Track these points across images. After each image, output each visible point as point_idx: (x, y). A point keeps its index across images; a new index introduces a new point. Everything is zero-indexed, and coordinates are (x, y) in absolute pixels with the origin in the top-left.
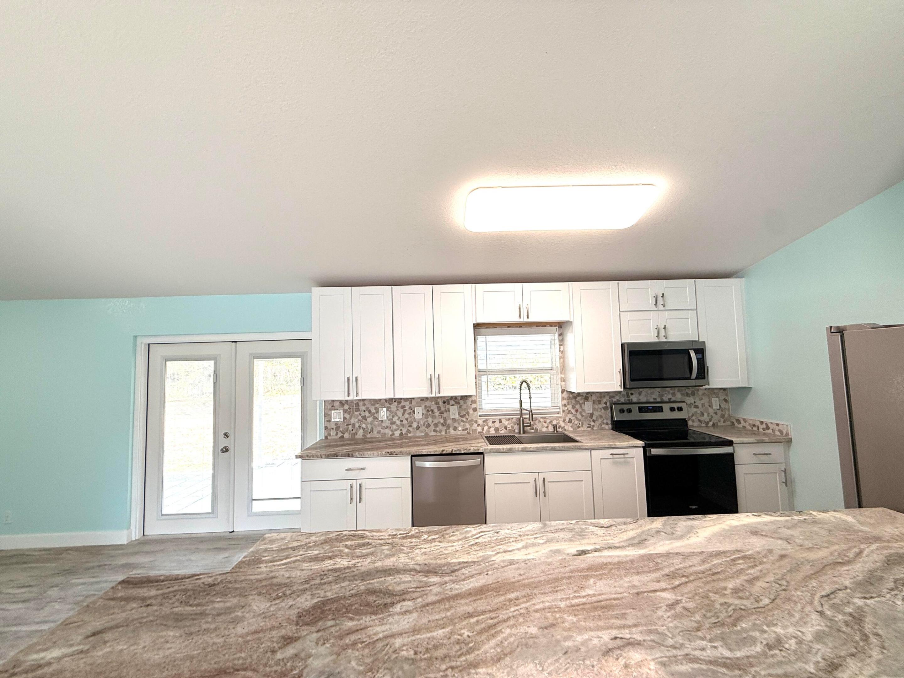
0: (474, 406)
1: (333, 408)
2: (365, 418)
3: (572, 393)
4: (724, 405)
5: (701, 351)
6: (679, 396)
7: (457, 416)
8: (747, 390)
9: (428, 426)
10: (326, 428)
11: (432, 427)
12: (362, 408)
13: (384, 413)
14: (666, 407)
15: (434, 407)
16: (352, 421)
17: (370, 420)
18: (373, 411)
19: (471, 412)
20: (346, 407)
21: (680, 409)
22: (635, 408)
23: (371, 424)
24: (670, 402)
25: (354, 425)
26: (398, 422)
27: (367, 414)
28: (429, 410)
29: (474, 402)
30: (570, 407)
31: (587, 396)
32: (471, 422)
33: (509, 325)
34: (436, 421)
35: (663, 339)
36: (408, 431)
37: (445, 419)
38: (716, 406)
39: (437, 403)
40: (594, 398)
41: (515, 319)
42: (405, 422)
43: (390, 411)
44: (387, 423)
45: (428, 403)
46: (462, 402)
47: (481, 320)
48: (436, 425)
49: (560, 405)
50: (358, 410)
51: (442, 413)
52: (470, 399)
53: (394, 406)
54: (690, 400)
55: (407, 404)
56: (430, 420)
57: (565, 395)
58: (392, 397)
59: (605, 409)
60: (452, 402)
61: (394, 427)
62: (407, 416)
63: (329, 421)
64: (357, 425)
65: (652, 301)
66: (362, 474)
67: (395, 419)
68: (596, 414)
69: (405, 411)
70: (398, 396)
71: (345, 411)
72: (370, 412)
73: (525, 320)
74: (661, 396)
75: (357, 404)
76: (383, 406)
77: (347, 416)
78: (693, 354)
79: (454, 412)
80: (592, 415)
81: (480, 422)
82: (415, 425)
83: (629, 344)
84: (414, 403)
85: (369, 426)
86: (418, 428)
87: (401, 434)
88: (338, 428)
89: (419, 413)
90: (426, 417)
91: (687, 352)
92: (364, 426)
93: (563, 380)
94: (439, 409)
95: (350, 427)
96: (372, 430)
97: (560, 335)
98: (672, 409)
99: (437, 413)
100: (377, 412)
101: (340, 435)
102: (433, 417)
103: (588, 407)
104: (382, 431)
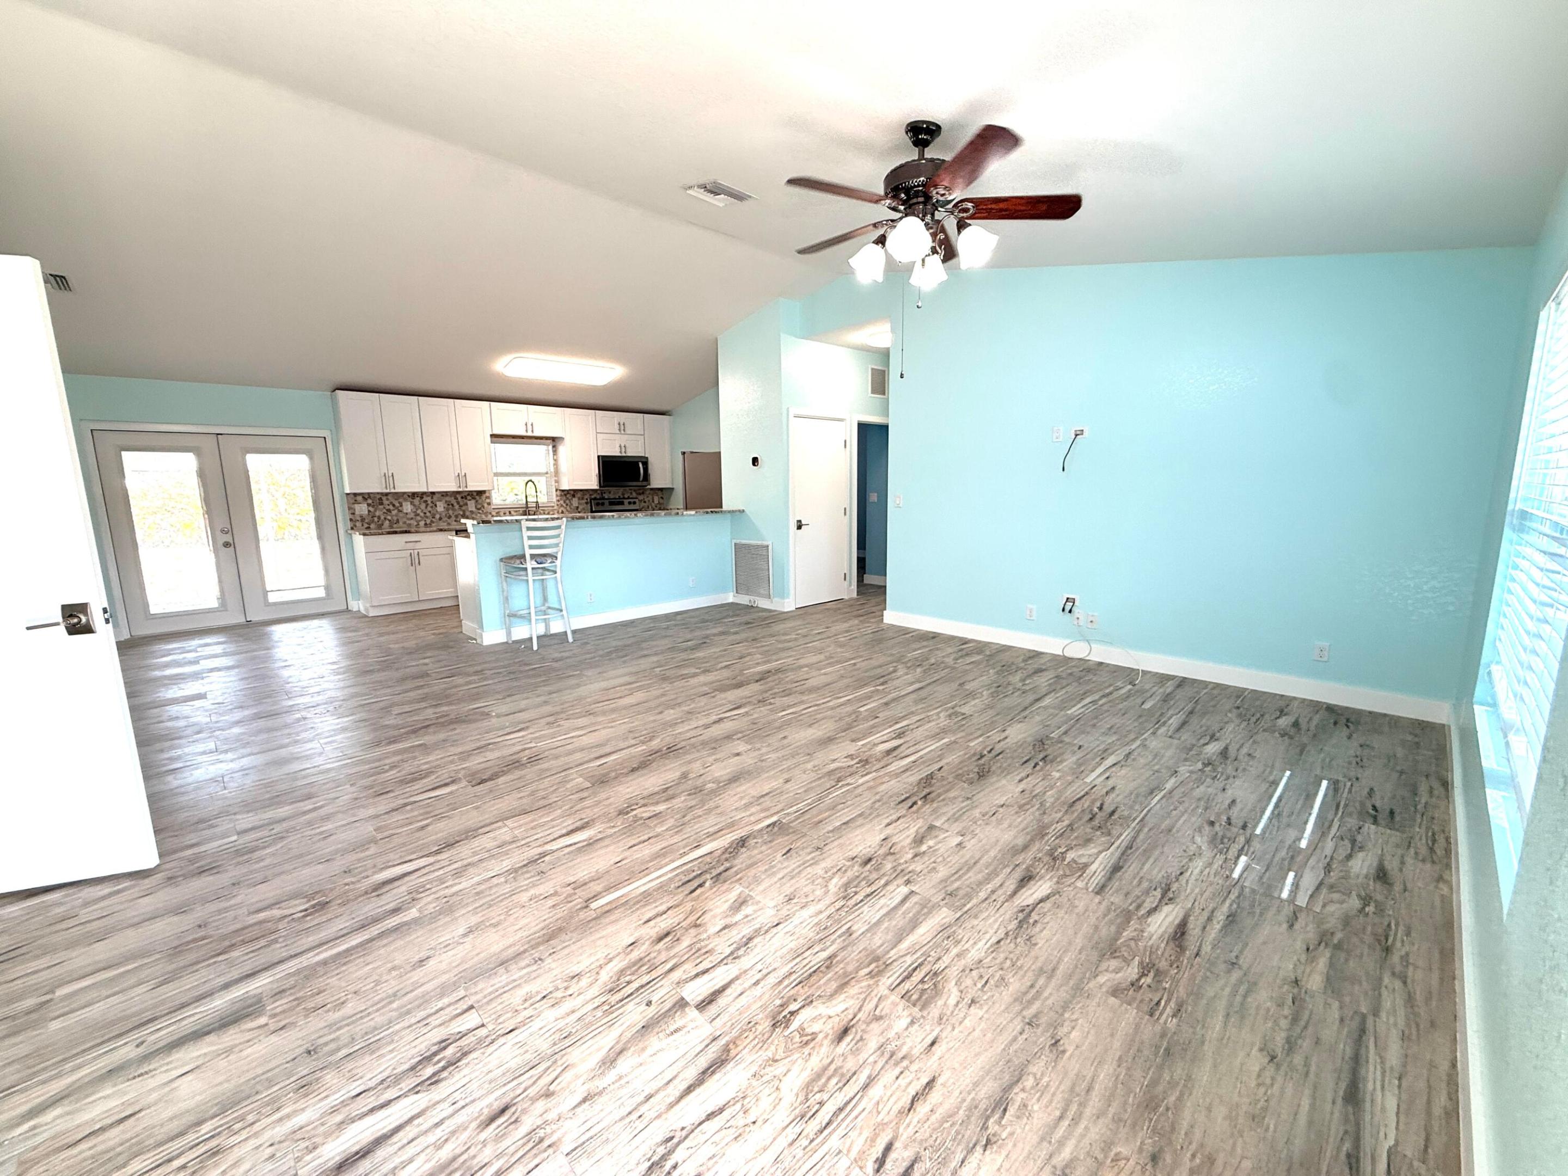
0: (488, 501)
1: (356, 502)
2: (389, 511)
3: (563, 491)
4: (661, 501)
5: (646, 464)
6: (634, 495)
7: (474, 509)
8: (672, 489)
9: (450, 517)
10: (351, 520)
11: (453, 518)
12: (386, 502)
13: (407, 507)
14: (626, 501)
15: (454, 502)
16: (377, 514)
17: (394, 512)
18: (397, 505)
19: (486, 505)
20: (370, 501)
21: (635, 503)
22: (607, 502)
23: (396, 515)
24: (629, 498)
25: (379, 518)
26: (422, 514)
27: (391, 507)
28: (449, 504)
29: (488, 497)
30: (562, 502)
31: (575, 492)
32: (486, 514)
33: (522, 437)
34: (456, 513)
35: (624, 454)
36: (432, 522)
37: (464, 511)
38: (656, 501)
39: (456, 499)
40: (579, 495)
41: (522, 432)
42: (428, 514)
43: (414, 505)
44: (412, 515)
45: (448, 499)
46: (477, 498)
47: (495, 432)
48: (456, 516)
49: (555, 500)
50: (382, 504)
51: (461, 506)
52: (484, 496)
53: (416, 501)
54: (641, 497)
55: (429, 499)
56: (451, 512)
57: (559, 493)
58: (425, 490)
59: (587, 503)
60: (469, 498)
61: (419, 518)
62: (429, 509)
63: (353, 514)
64: (382, 518)
65: (617, 426)
66: (418, 546)
67: (419, 512)
68: (581, 507)
69: (427, 505)
70: (431, 490)
71: (369, 505)
72: (394, 505)
73: (530, 434)
74: (623, 494)
75: (381, 499)
76: (405, 500)
77: (371, 509)
78: (641, 465)
79: (471, 505)
80: (577, 508)
81: (494, 513)
82: (438, 516)
83: (603, 457)
84: (435, 497)
85: (395, 518)
86: (440, 519)
87: (426, 524)
88: (363, 520)
89: (441, 507)
90: (448, 510)
91: (637, 463)
92: (389, 518)
93: (557, 482)
94: (458, 503)
95: (376, 519)
96: (398, 521)
97: (554, 447)
98: (630, 503)
99: (457, 507)
100: (401, 506)
101: (366, 526)
102: (454, 510)
103: (575, 502)
104: (408, 522)
